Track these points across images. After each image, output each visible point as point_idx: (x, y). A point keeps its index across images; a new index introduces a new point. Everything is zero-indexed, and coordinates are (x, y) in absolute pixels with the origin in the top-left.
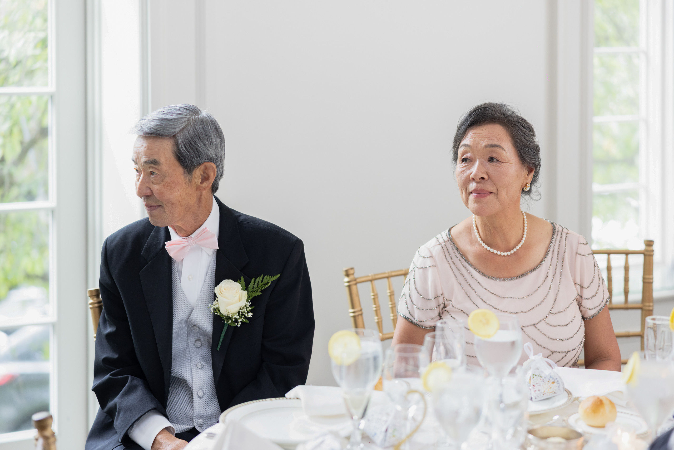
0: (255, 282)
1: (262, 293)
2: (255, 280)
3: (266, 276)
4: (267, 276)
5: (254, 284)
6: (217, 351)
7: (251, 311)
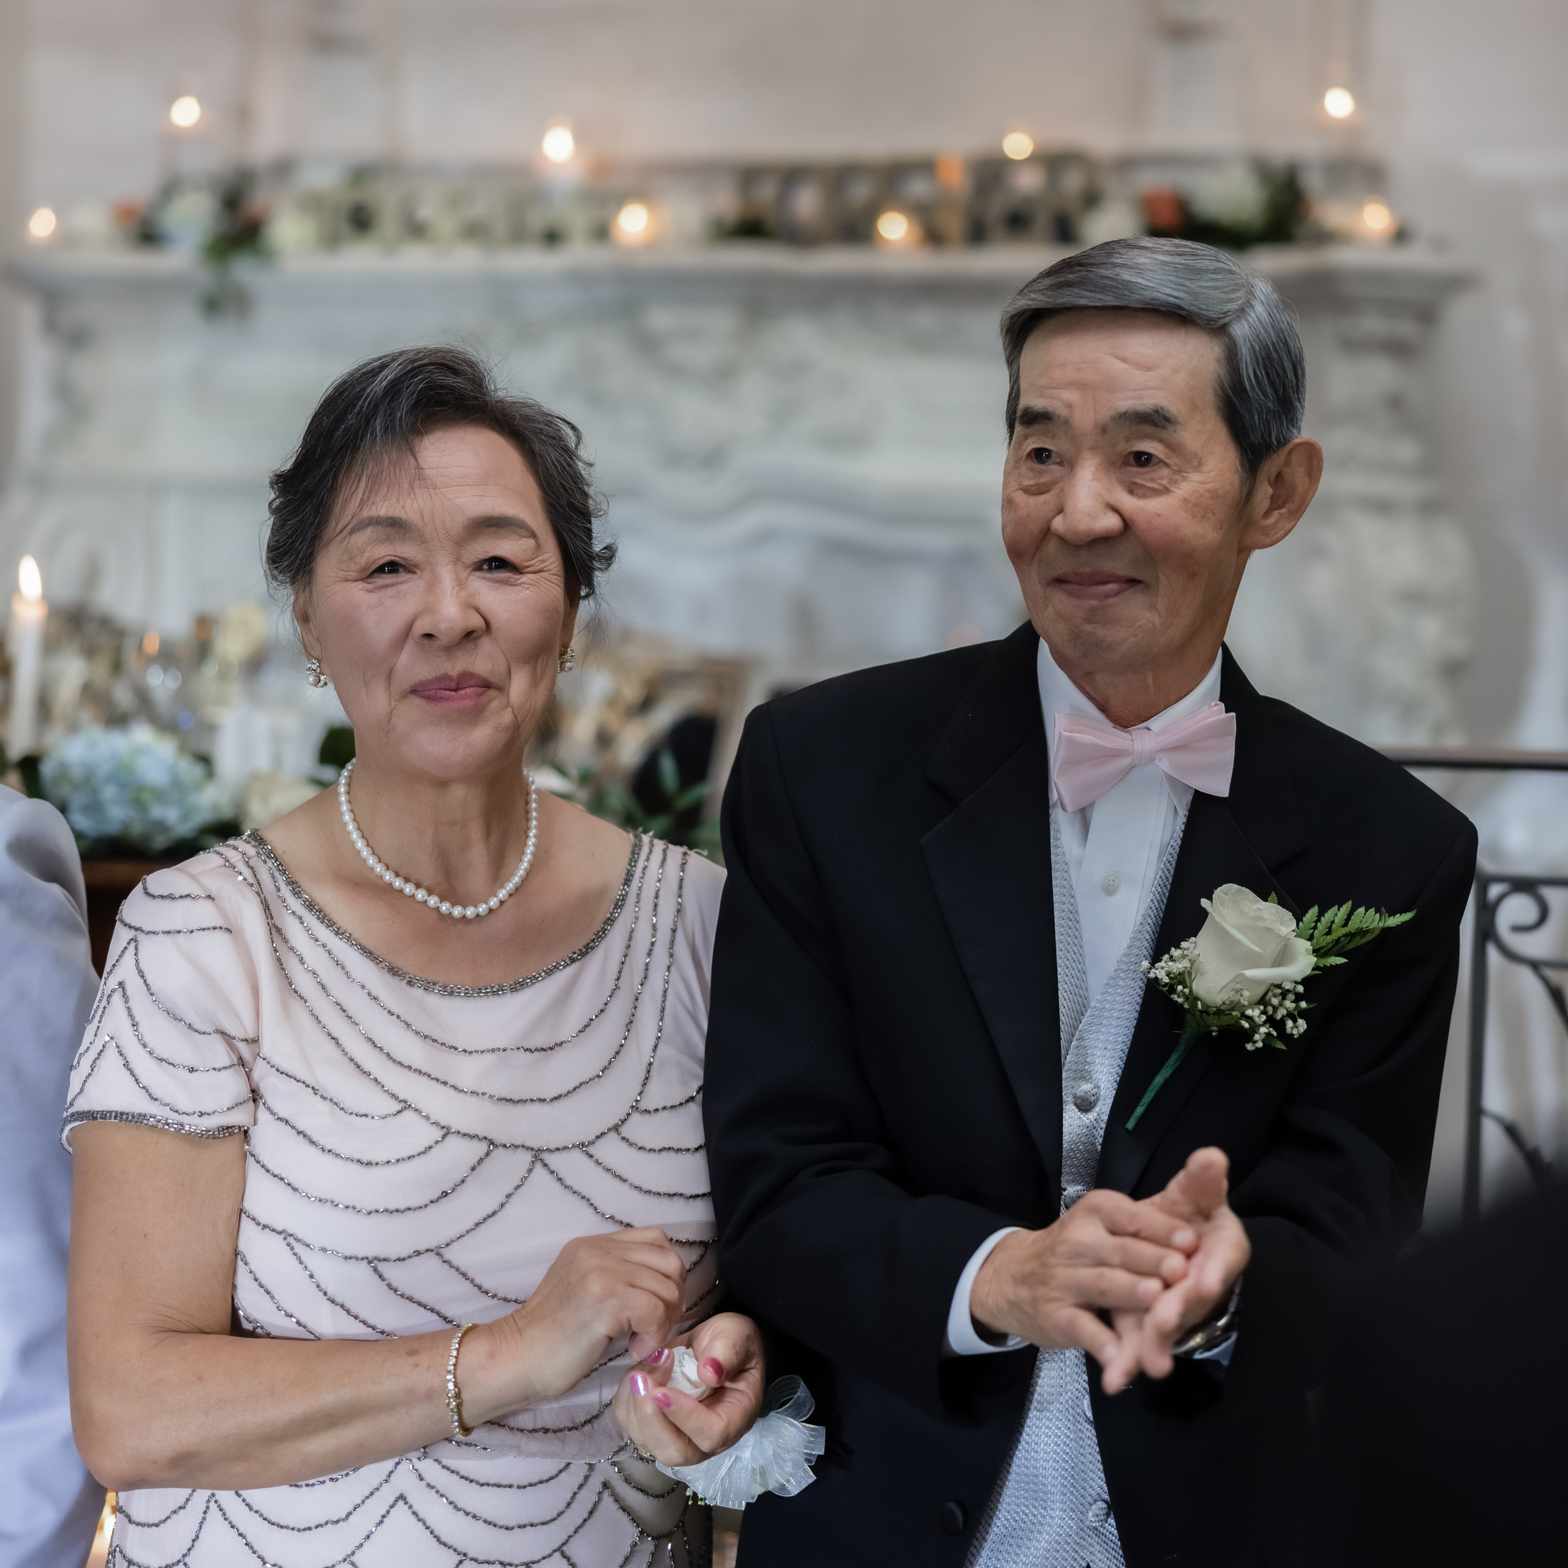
0: (1318, 920)
1: (1347, 961)
2: (1321, 914)
3: (1362, 910)
4: (1366, 911)
5: (1315, 928)
6: (1127, 1130)
7: (1303, 1014)
